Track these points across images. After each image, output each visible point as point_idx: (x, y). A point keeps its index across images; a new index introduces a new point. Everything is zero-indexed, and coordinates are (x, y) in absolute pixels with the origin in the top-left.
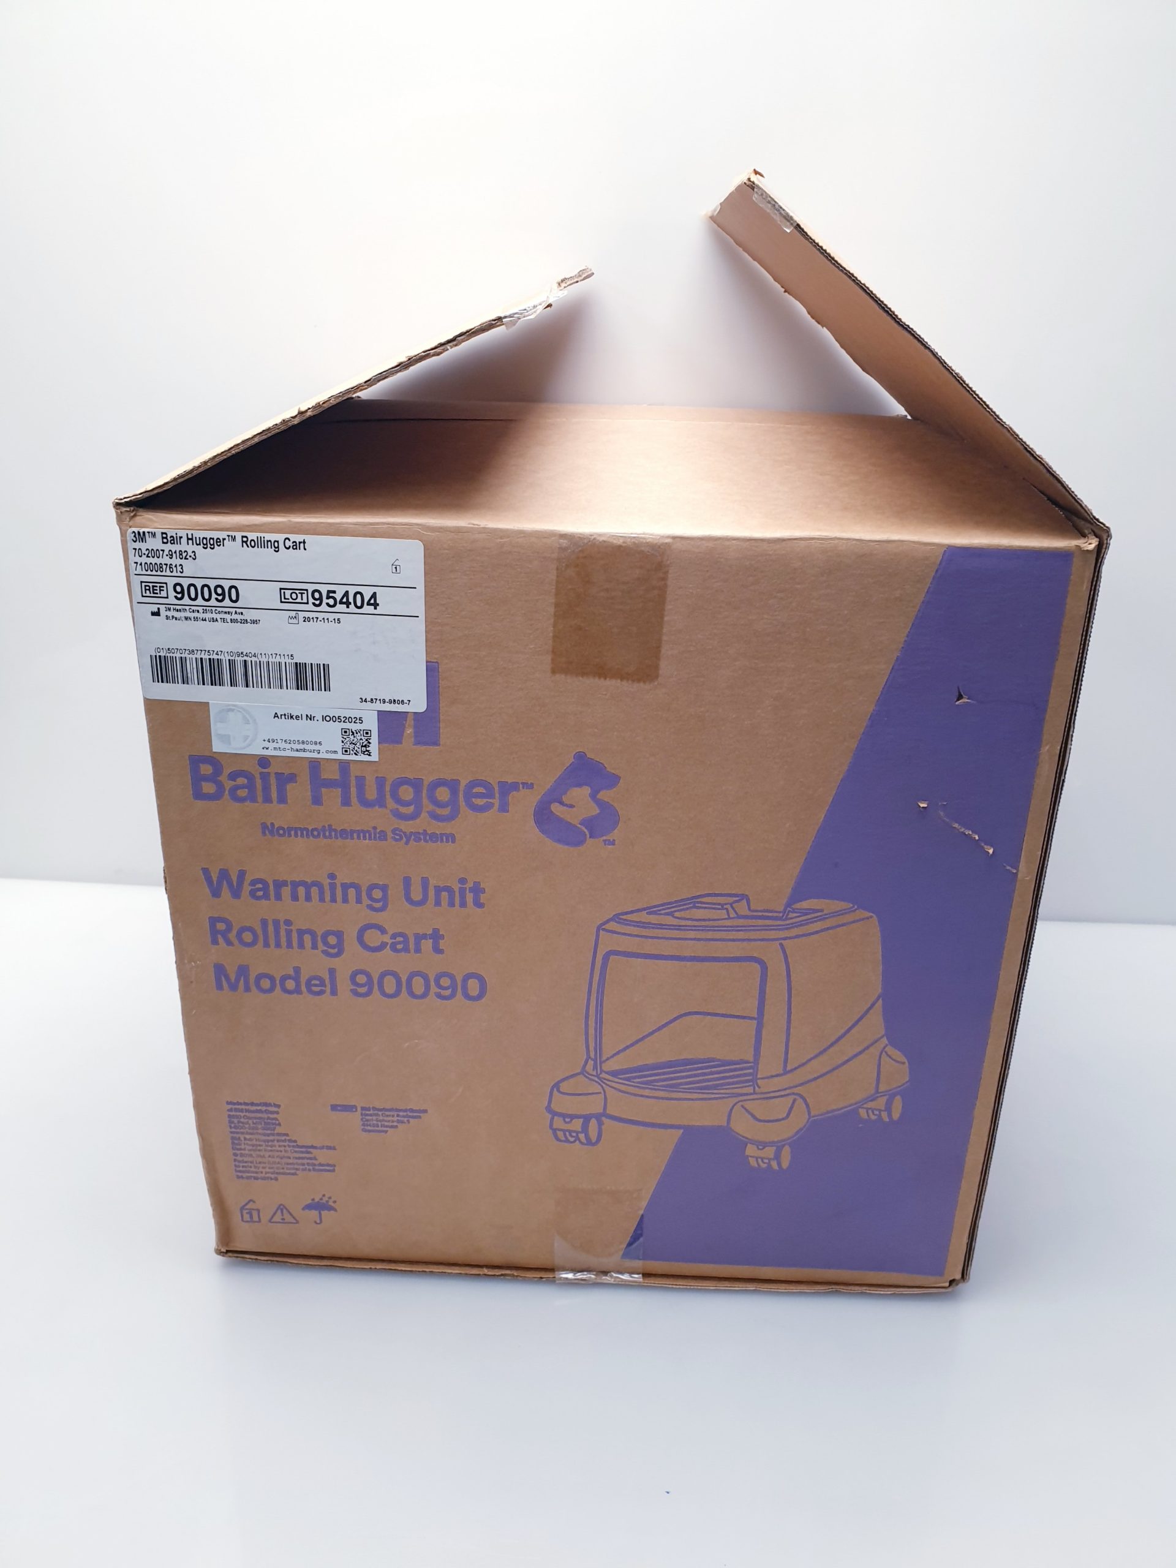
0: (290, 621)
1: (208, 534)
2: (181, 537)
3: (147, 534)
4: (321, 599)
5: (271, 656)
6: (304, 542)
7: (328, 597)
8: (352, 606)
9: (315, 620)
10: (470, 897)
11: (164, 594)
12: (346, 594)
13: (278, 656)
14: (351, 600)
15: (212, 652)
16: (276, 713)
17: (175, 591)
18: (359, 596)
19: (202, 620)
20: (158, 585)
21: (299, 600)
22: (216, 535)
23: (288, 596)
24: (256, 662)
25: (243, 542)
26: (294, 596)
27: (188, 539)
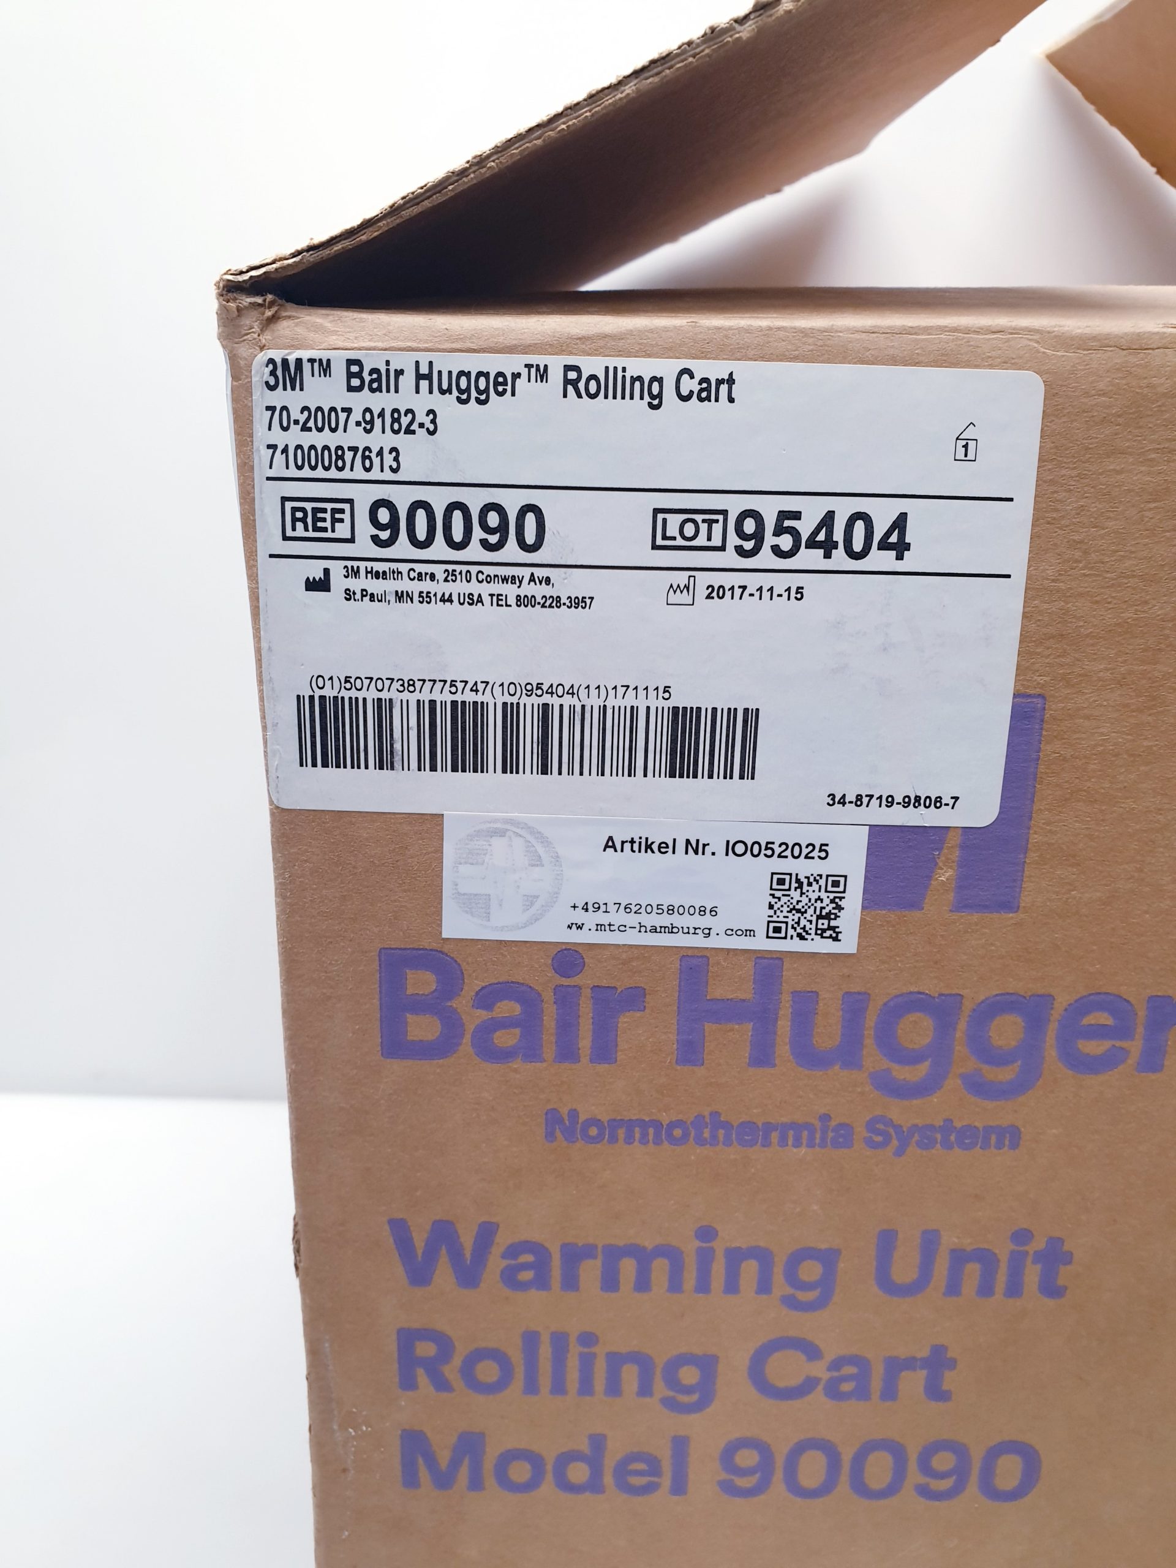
0: (674, 598)
1: (473, 363)
2: (399, 373)
3: (307, 367)
4: (758, 537)
5: (612, 693)
6: (731, 381)
7: (779, 531)
8: (839, 553)
9: (738, 592)
10: (1032, 1274)
11: (343, 530)
12: (828, 520)
13: (631, 693)
14: (838, 535)
15: (460, 686)
16: (611, 838)
17: (374, 521)
18: (860, 526)
19: (443, 600)
20: (329, 506)
21: (701, 541)
22: (493, 364)
23: (673, 530)
24: (572, 708)
25: (567, 382)
26: (689, 530)
27: (419, 377)
